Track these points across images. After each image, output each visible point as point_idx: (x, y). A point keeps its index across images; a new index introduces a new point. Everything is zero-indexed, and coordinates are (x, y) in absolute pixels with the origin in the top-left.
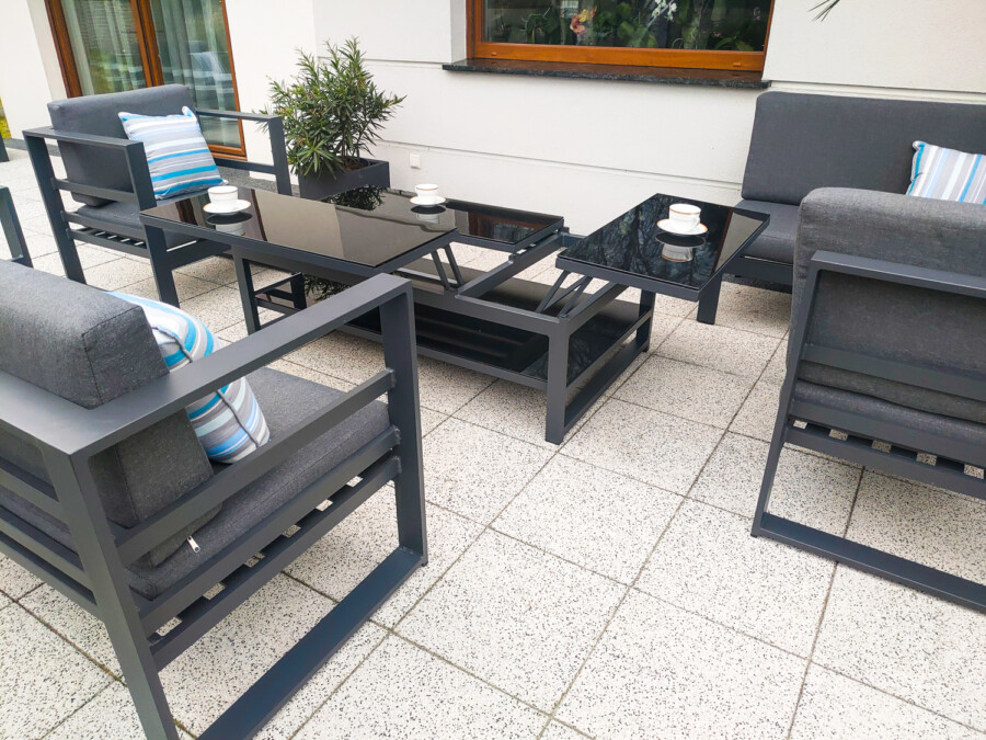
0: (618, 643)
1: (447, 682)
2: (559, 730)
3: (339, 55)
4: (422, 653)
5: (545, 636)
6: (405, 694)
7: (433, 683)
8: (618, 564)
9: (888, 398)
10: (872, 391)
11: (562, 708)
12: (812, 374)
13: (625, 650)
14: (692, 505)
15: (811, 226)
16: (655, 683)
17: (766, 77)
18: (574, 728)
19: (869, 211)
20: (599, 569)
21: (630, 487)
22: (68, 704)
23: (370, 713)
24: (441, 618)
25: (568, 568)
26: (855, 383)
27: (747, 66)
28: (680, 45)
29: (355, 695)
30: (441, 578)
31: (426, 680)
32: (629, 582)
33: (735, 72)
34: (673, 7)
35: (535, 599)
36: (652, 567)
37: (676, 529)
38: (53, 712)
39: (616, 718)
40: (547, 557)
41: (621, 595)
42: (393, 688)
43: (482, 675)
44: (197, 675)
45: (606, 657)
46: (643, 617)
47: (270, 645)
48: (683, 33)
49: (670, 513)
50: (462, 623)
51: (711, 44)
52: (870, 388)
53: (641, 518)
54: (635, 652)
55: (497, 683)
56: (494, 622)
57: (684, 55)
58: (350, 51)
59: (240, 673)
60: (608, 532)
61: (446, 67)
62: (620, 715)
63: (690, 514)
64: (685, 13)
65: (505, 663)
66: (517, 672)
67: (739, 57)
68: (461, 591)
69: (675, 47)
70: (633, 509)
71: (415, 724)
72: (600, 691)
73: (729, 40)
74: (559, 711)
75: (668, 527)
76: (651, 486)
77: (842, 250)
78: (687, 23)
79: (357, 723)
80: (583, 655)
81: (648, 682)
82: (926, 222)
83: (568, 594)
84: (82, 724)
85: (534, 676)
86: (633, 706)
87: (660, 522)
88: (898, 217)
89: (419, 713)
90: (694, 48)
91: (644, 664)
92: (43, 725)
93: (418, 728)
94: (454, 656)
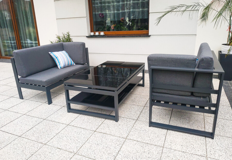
0: (136, 128)
1: (107, 137)
2: (128, 140)
3: (65, 35)
4: (101, 133)
5: (123, 128)
6: (100, 139)
7: (104, 137)
8: (134, 117)
9: (170, 93)
10: (167, 92)
11: (128, 137)
12: (155, 90)
13: (137, 128)
14: (146, 107)
15: (150, 62)
16: (143, 132)
17: (149, 34)
18: (130, 139)
19: (160, 58)
20: (131, 118)
21: (134, 106)
22: (37, 149)
23: (94, 142)
24: (104, 128)
25: (125, 119)
26: (163, 91)
27: (146, 33)
28: (133, 30)
29: (91, 140)
30: (102, 123)
31: (103, 137)
32: (136, 119)
33: (144, 34)
34: (131, 23)
35: (120, 124)
36: (140, 117)
37: (144, 111)
38: (34, 150)
39: (137, 137)
40: (121, 118)
41: (135, 121)
42: (98, 139)
43: (113, 135)
44: (60, 142)
45: (134, 130)
46: (140, 124)
47: (73, 136)
48: (133, 28)
49: (142, 109)
50: (108, 128)
51: (139, 29)
52: (166, 91)
53: (137, 110)
54: (139, 128)
55: (116, 136)
56: (113, 128)
57: (134, 32)
58: (68, 34)
59: (68, 141)
60: (131, 113)
61: (87, 37)
62: (138, 137)
63: (146, 109)
64: (133, 24)
65: (117, 133)
66: (119, 134)
67: (144, 31)
68: (107, 124)
69: (132, 30)
70: (135, 109)
71: (103, 142)
72: (134, 134)
73: (142, 28)
74: (127, 137)
75: (142, 111)
76: (138, 106)
77: (156, 65)
78: (134, 26)
79: (92, 144)
80: (130, 130)
81: (142, 132)
82: (170, 58)
83: (126, 122)
84: (41, 151)
85: (122, 134)
86: (140, 135)
87: (140, 110)
88: (165, 58)
89: (103, 141)
90: (135, 30)
91: (141, 130)
92: (33, 152)
93: (103, 143)
94: (107, 133)
